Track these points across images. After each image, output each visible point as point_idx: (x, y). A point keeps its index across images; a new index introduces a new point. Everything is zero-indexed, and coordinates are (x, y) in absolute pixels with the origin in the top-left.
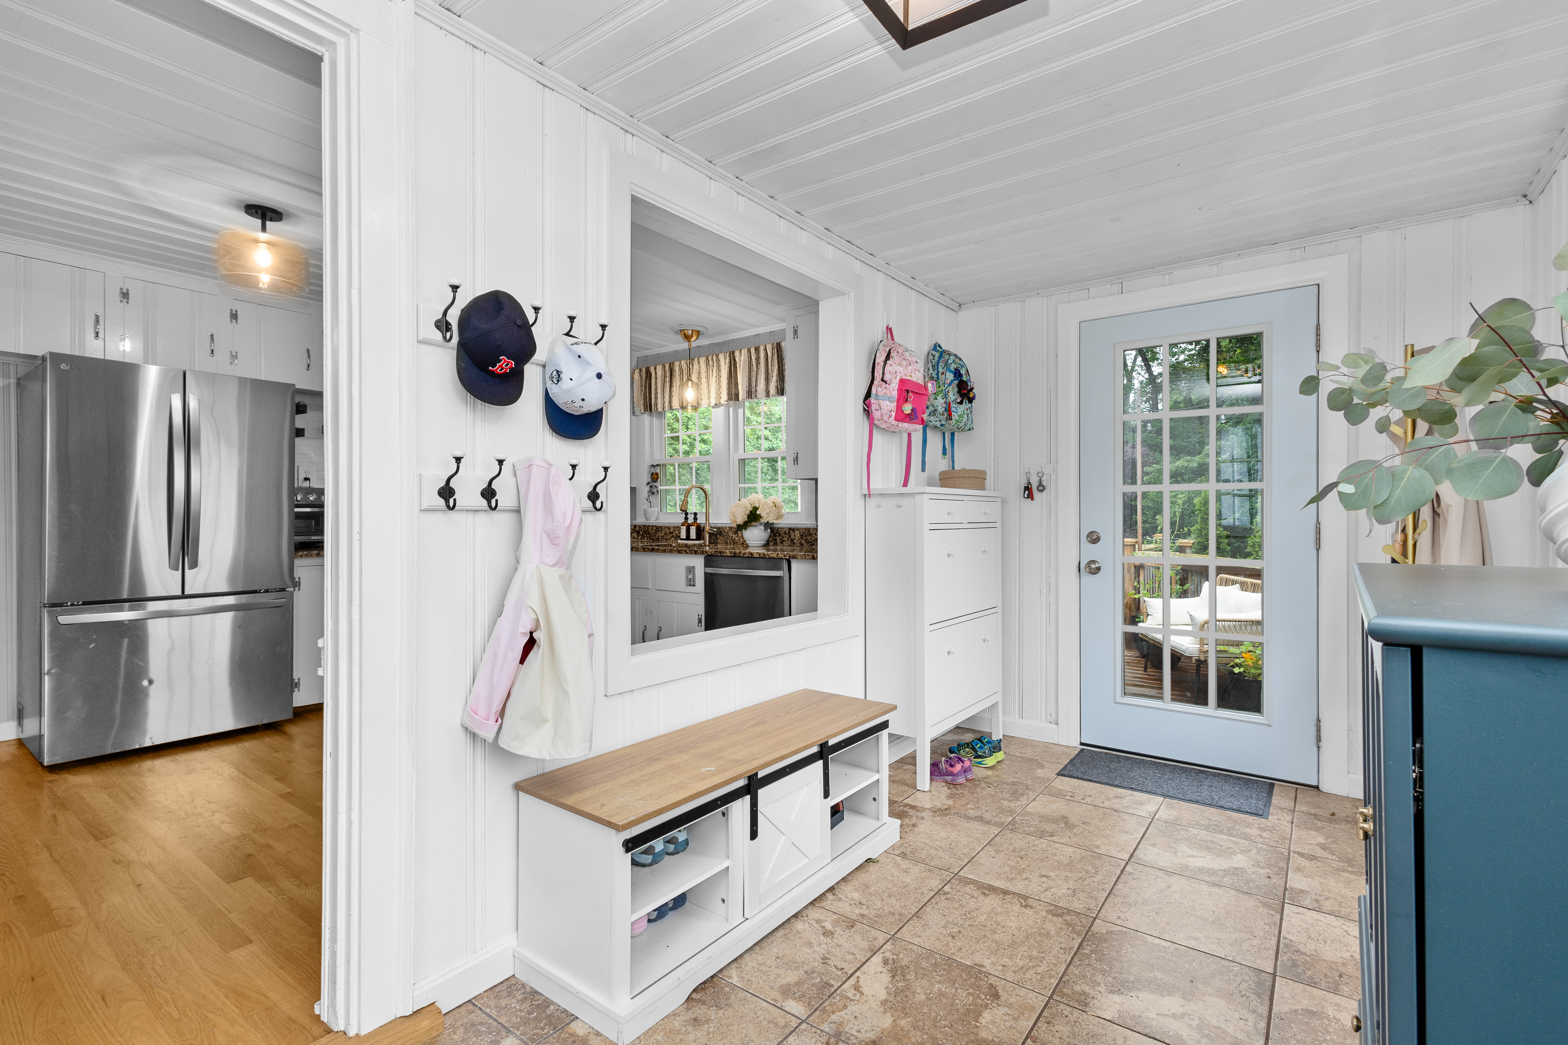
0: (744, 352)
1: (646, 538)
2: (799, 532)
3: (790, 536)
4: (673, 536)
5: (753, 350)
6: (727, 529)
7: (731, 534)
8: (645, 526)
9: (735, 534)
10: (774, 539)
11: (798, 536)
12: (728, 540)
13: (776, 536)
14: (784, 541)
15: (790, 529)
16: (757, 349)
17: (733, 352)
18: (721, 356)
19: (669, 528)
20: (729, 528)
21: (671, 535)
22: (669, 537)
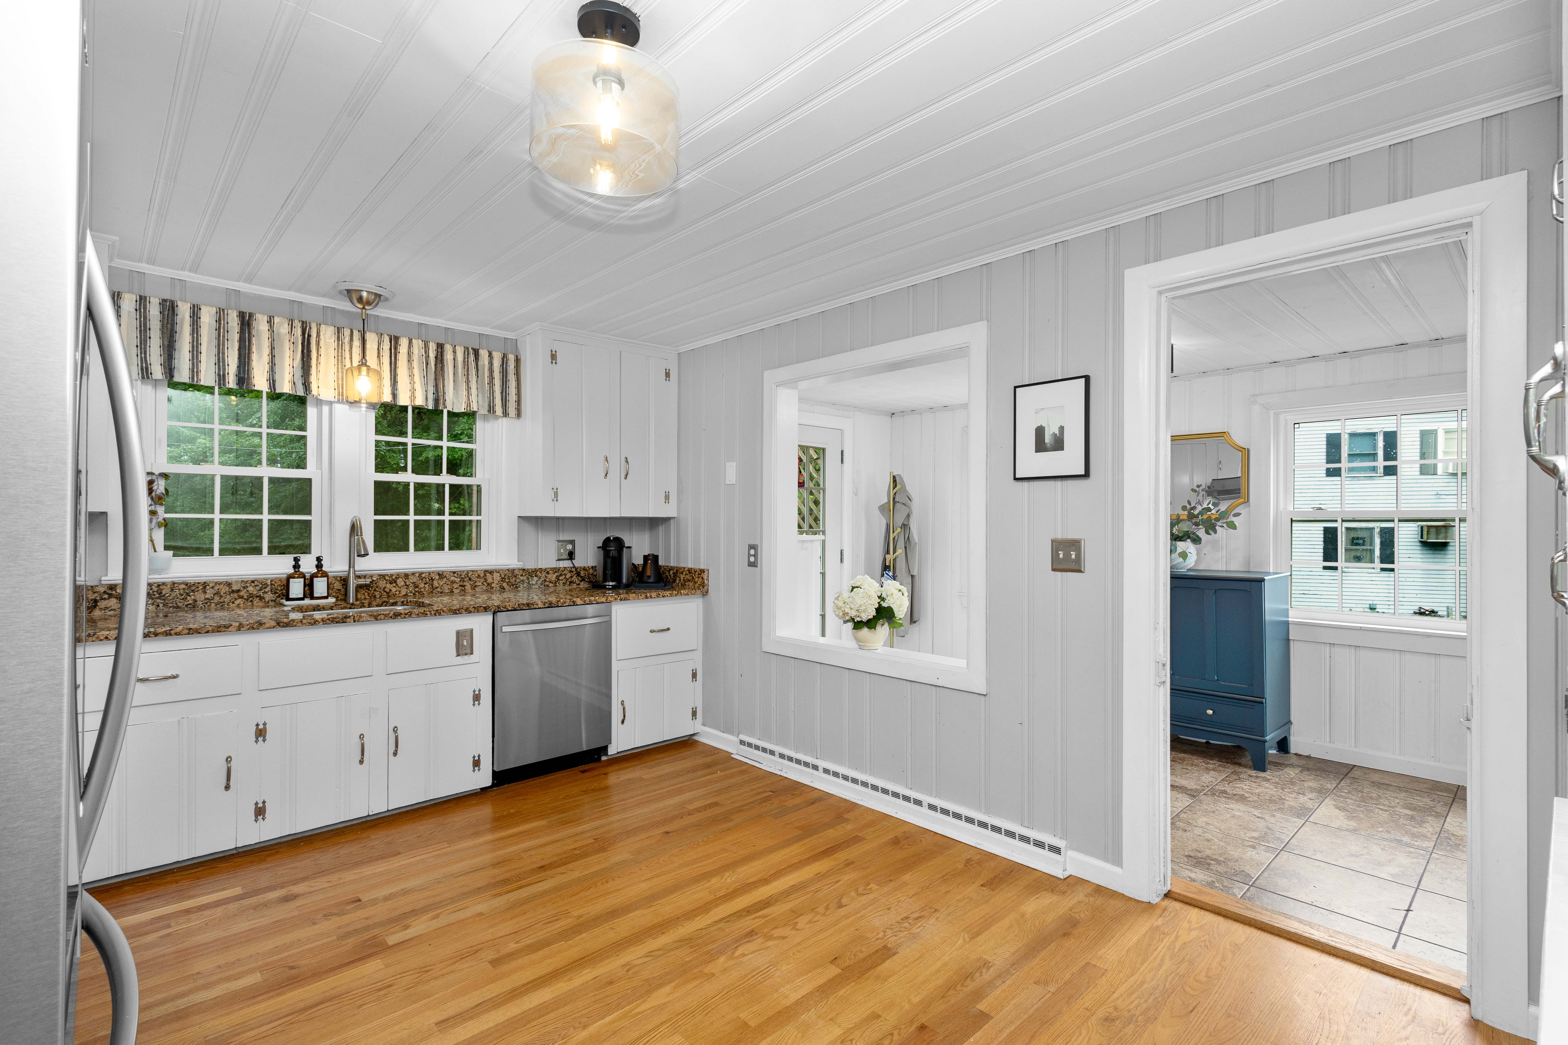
0: (417, 344)
2: (499, 575)
3: (486, 580)
4: (242, 597)
5: (432, 347)
6: (376, 577)
7: (382, 584)
9: (391, 583)
10: (460, 586)
11: (499, 578)
12: (377, 593)
13: (464, 581)
14: (476, 586)
15: (486, 571)
16: (440, 347)
17: (396, 339)
19: (229, 584)
20: (380, 575)
21: (235, 595)
22: (227, 599)
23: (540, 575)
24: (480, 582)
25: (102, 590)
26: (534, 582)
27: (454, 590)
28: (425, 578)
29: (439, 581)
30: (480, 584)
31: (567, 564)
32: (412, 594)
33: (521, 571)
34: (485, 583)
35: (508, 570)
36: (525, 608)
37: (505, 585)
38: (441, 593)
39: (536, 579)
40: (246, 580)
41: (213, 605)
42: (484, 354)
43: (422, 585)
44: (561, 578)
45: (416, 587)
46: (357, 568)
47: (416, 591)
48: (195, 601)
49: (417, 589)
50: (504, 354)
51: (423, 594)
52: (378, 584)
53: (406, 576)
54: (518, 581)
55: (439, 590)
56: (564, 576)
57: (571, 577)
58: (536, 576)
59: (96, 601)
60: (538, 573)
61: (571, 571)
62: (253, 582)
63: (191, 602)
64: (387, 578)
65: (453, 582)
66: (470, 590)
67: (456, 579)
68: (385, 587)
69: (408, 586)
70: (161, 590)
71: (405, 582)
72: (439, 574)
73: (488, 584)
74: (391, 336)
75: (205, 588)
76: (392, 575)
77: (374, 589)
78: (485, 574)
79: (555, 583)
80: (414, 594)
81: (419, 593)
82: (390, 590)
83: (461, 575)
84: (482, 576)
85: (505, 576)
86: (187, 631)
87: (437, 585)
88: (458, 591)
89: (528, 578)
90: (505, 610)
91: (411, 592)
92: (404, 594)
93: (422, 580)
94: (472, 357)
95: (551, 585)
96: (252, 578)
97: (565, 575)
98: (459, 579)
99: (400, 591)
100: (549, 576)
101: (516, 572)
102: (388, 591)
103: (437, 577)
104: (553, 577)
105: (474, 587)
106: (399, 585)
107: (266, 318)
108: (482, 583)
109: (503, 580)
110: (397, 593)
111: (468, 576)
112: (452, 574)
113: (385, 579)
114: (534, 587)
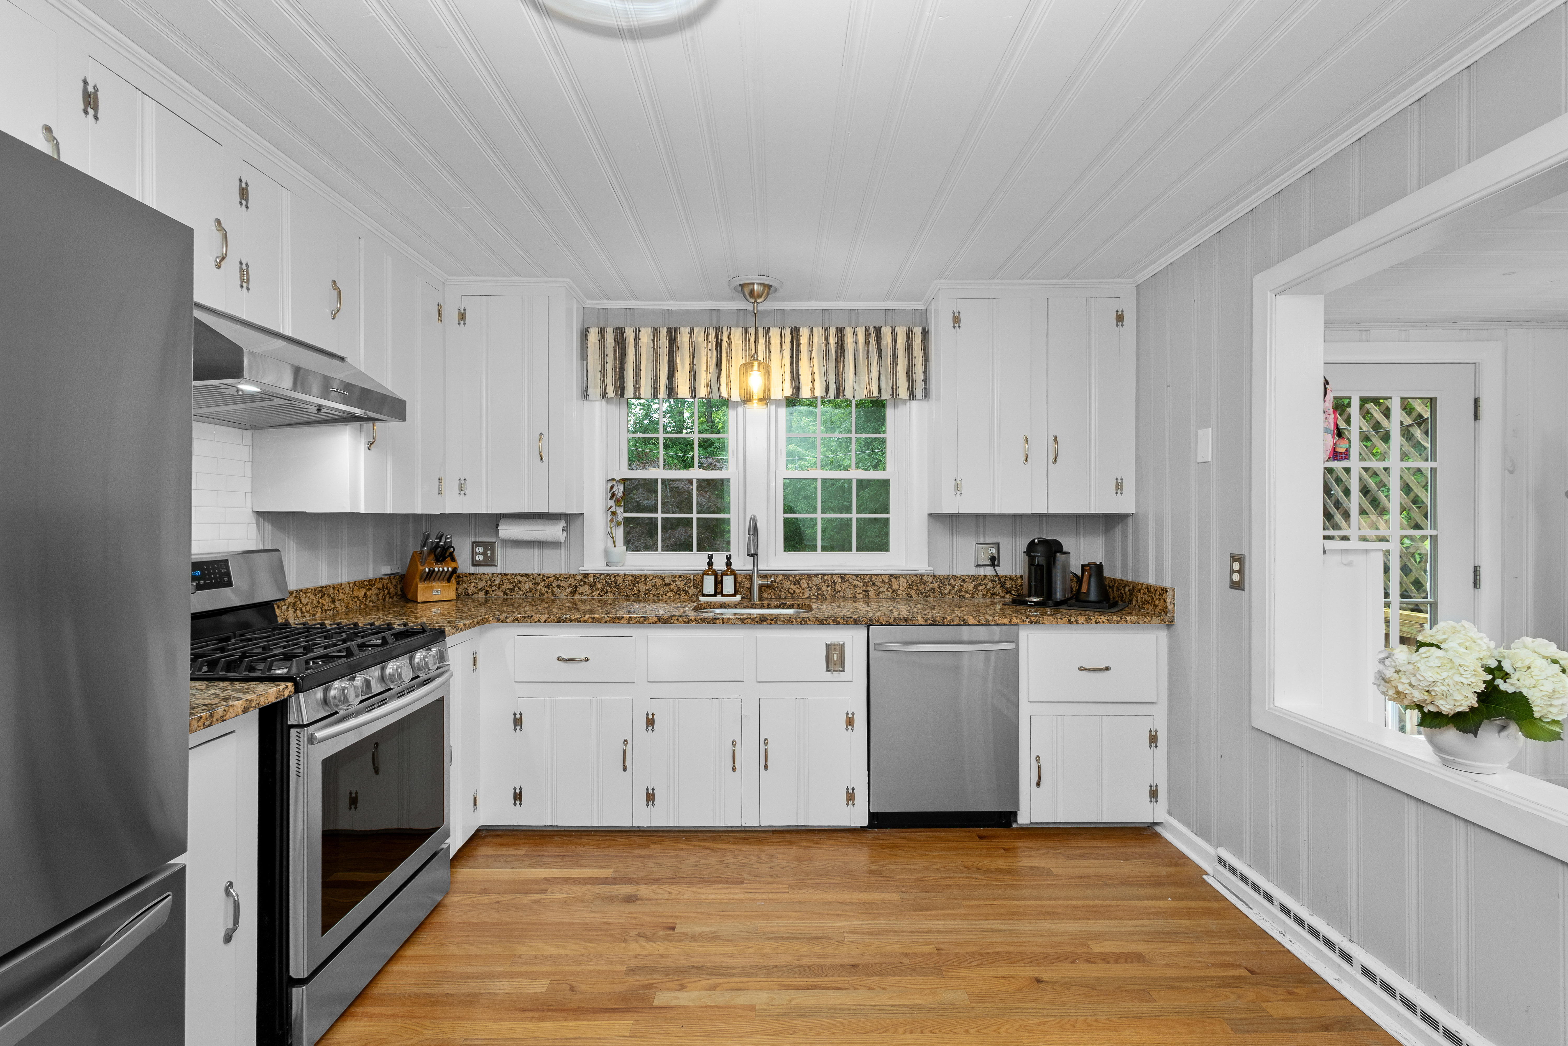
0: (818, 332)
1: (610, 595)
2: (905, 580)
3: (891, 586)
4: (672, 590)
5: (832, 332)
6: (781, 578)
7: (787, 584)
8: (608, 575)
9: (795, 584)
10: (863, 591)
11: (905, 585)
12: (782, 594)
13: (867, 586)
14: (880, 592)
15: (891, 576)
16: (840, 331)
17: (798, 329)
18: (775, 333)
19: (663, 578)
20: (784, 576)
21: (667, 588)
22: (662, 591)
23: (954, 583)
24: (884, 587)
25: (580, 577)
26: (947, 592)
27: (857, 595)
28: (827, 580)
29: (842, 585)
30: (885, 590)
31: (989, 571)
32: (815, 597)
33: (931, 578)
34: (890, 589)
35: (916, 576)
36: (902, 623)
37: (912, 592)
38: (844, 597)
39: (948, 587)
40: (674, 574)
41: (652, 596)
42: (886, 332)
43: (824, 588)
44: (980, 588)
45: (819, 589)
46: (760, 567)
47: (819, 594)
48: (639, 591)
49: (819, 592)
50: (909, 328)
51: (826, 597)
52: (782, 584)
53: (809, 577)
54: (928, 589)
55: (841, 594)
56: (984, 586)
57: (994, 588)
58: (949, 584)
59: (576, 587)
60: (952, 580)
61: (992, 581)
62: (680, 576)
63: (636, 592)
64: (791, 578)
65: (856, 586)
66: (874, 597)
67: (859, 583)
68: (789, 588)
69: (810, 588)
70: (617, 580)
71: (808, 584)
72: (841, 577)
73: (894, 591)
74: (792, 328)
75: (646, 580)
76: (795, 576)
77: (779, 589)
78: (890, 579)
79: (973, 594)
80: (817, 597)
81: (822, 596)
82: (794, 591)
83: (864, 579)
84: (886, 581)
85: (913, 582)
86: (591, 620)
87: (840, 589)
88: (861, 596)
89: (940, 587)
90: (879, 624)
91: (814, 595)
92: (807, 596)
93: (824, 582)
94: (873, 337)
95: (967, 596)
96: (680, 573)
97: (986, 585)
98: (862, 584)
99: (803, 593)
100: (966, 585)
101: (925, 578)
102: (792, 592)
103: (840, 580)
104: (970, 586)
105: (878, 593)
106: (803, 587)
107: (687, 330)
108: (887, 589)
109: (910, 586)
110: (801, 594)
111: (871, 581)
112: (855, 578)
113: (789, 579)
114: (947, 596)
